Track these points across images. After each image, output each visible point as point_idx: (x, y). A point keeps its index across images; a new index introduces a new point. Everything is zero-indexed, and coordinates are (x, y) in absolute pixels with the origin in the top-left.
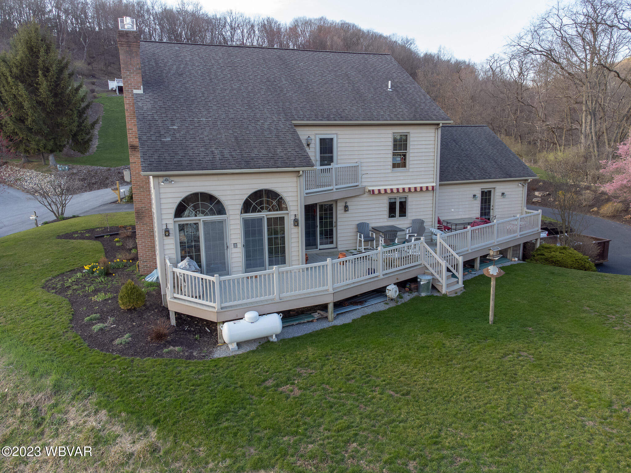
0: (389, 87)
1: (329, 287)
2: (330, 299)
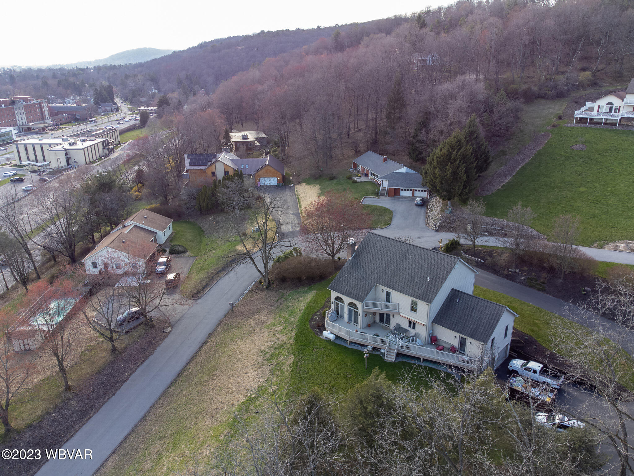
0: (429, 279)
1: (349, 336)
2: (348, 339)
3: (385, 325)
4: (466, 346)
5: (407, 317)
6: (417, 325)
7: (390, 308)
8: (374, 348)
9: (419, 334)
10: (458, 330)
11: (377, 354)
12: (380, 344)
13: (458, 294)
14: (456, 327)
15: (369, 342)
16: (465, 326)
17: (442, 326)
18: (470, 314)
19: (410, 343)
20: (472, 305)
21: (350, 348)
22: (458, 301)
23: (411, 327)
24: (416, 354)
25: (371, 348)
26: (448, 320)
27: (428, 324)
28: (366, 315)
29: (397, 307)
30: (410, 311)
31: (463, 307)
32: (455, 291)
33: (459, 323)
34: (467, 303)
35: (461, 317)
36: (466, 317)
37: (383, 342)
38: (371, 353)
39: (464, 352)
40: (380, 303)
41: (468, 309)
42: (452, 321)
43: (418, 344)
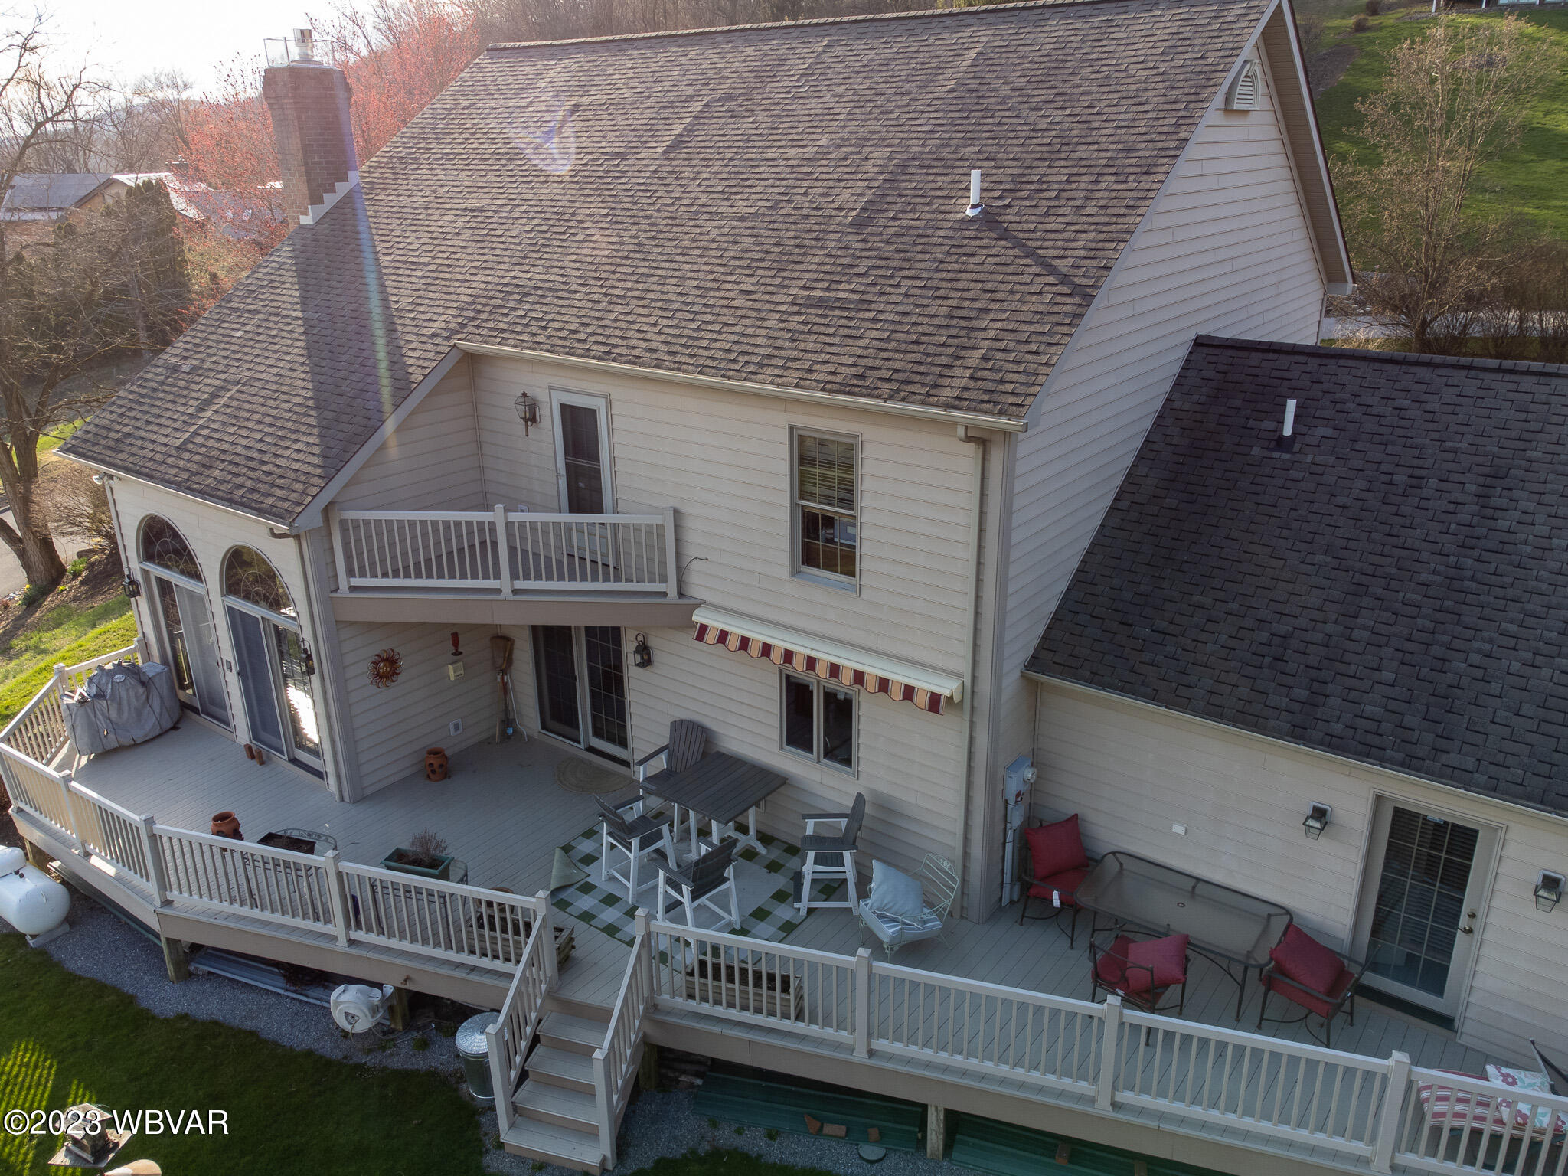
0: (974, 196)
1: (151, 887)
2: (153, 923)
3: (591, 749)
4: (1464, 921)
5: (759, 635)
6: (867, 714)
8: (419, 1007)
9: (888, 809)
10: (1362, 723)
11: (432, 1074)
12: (464, 958)
13: (1275, 374)
14: (1336, 702)
15: (352, 942)
16: (1450, 679)
17: (1154, 698)
18: (1469, 542)
19: (803, 913)
20: (1464, 446)
21: (167, 1020)
22: (1288, 430)
23: (808, 747)
24: (860, 1056)
25: (374, 1010)
26: (1210, 626)
27: (985, 686)
28: (386, 669)
29: (662, 551)
30: (794, 572)
31: (1363, 484)
32: (1230, 352)
33: (1350, 645)
34: (1400, 432)
35: (1358, 577)
36: (1423, 577)
37: (504, 930)
38: (369, 1060)
39: (1438, 989)
40: (492, 524)
41: (1425, 493)
42: (1264, 636)
43: (887, 932)
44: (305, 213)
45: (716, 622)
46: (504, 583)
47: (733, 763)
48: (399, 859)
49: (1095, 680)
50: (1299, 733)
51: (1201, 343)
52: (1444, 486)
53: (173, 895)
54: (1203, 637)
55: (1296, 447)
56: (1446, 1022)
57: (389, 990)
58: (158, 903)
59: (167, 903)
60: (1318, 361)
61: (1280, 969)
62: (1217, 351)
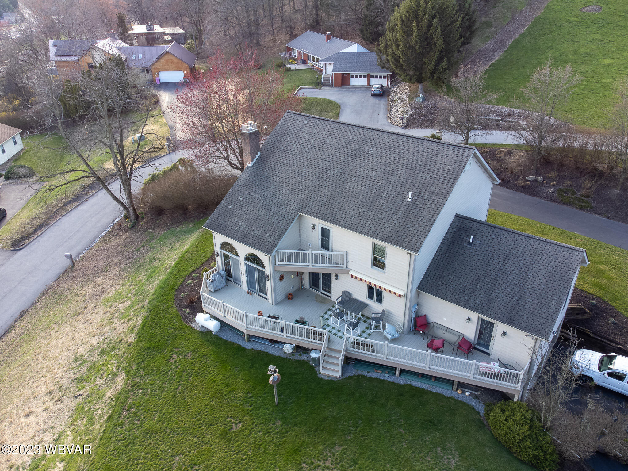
0: (410, 197)
1: (245, 325)
2: (244, 331)
3: (321, 293)
4: (492, 338)
5: (364, 278)
6: (385, 295)
7: (329, 260)
8: (298, 348)
9: (389, 312)
10: (476, 305)
11: (304, 361)
12: (310, 340)
13: (471, 226)
14: (472, 300)
15: (287, 336)
16: (492, 297)
17: (440, 297)
18: (500, 270)
19: (372, 332)
20: (502, 249)
21: (249, 350)
22: (471, 241)
23: (373, 299)
24: (385, 359)
25: (292, 349)
26: (452, 283)
27: (409, 293)
28: (282, 278)
29: (343, 259)
30: (372, 267)
31: (483, 255)
32: (462, 219)
33: (476, 289)
34: (492, 244)
35: (480, 276)
36: (491, 276)
37: (316, 335)
38: (292, 358)
39: (488, 349)
40: (309, 253)
41: (494, 258)
42: (461, 286)
43: (389, 337)
44: (249, 163)
45: (355, 274)
46: (310, 264)
47: (356, 301)
48: (297, 321)
49: (430, 292)
50: (465, 306)
51: (457, 216)
52: (498, 257)
53: (249, 326)
54: (450, 285)
55: (473, 245)
56: (488, 354)
57: (294, 345)
58: (246, 327)
59: (247, 328)
60: (479, 224)
61: (460, 346)
62: (460, 218)
